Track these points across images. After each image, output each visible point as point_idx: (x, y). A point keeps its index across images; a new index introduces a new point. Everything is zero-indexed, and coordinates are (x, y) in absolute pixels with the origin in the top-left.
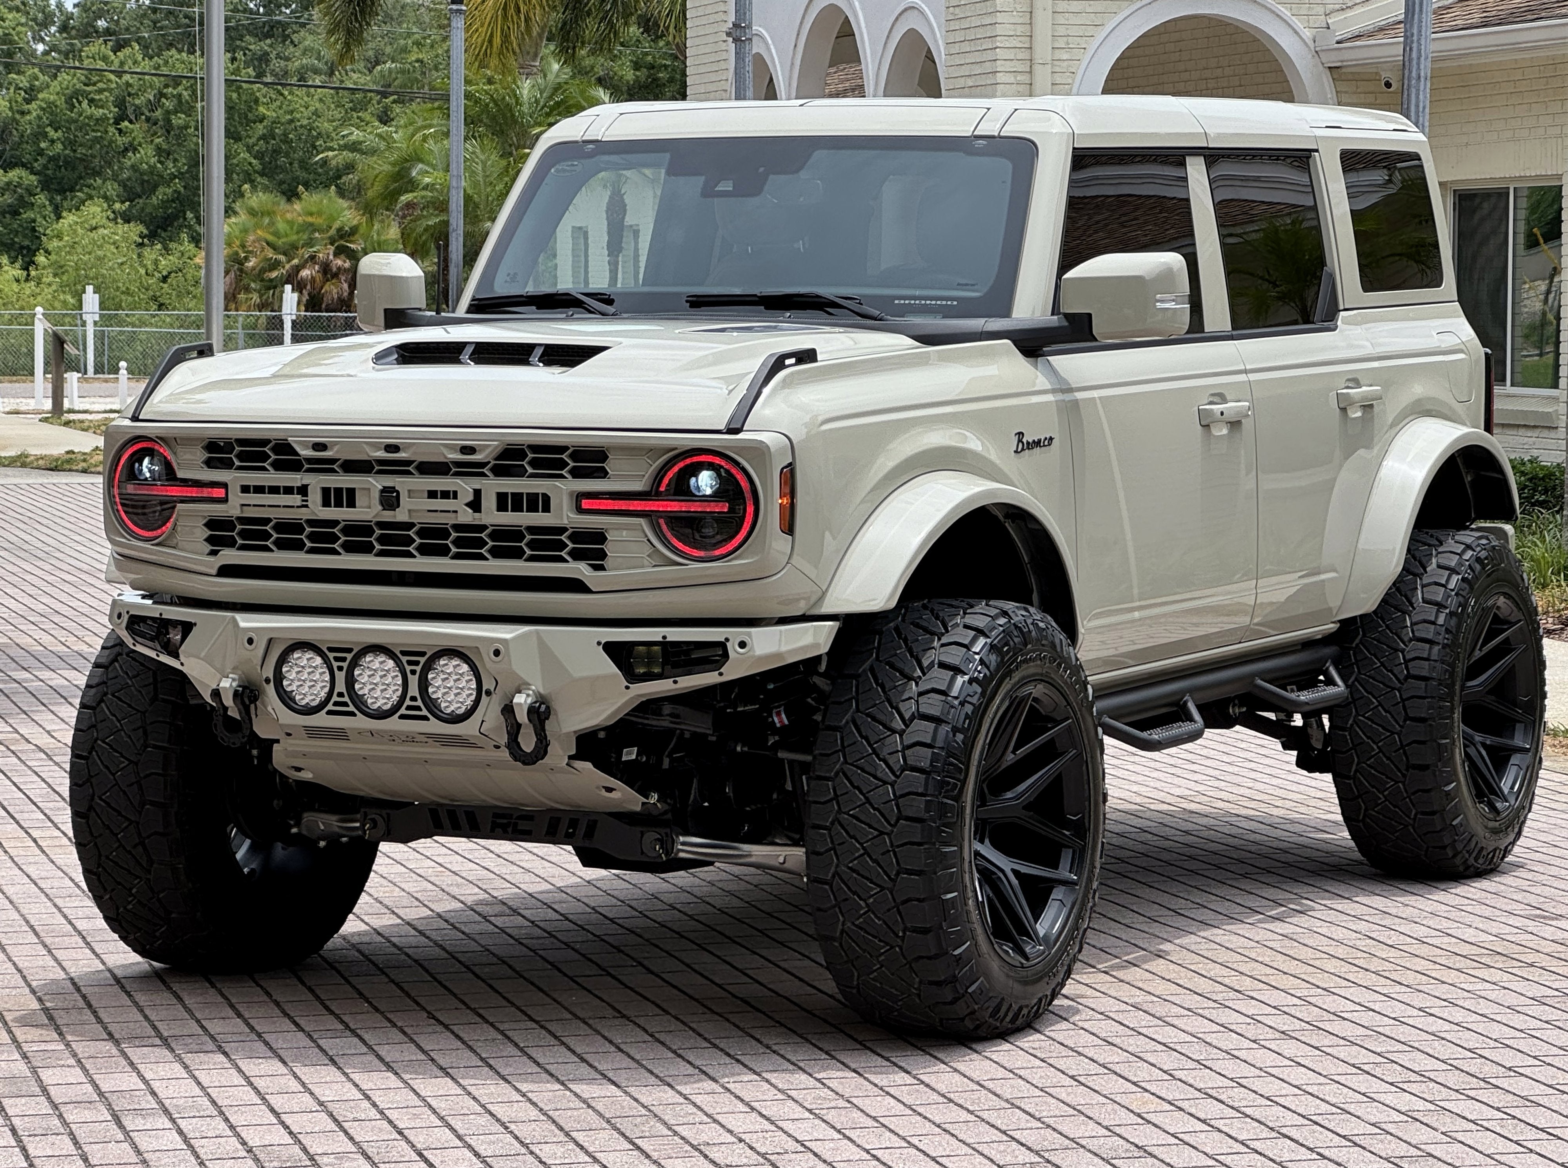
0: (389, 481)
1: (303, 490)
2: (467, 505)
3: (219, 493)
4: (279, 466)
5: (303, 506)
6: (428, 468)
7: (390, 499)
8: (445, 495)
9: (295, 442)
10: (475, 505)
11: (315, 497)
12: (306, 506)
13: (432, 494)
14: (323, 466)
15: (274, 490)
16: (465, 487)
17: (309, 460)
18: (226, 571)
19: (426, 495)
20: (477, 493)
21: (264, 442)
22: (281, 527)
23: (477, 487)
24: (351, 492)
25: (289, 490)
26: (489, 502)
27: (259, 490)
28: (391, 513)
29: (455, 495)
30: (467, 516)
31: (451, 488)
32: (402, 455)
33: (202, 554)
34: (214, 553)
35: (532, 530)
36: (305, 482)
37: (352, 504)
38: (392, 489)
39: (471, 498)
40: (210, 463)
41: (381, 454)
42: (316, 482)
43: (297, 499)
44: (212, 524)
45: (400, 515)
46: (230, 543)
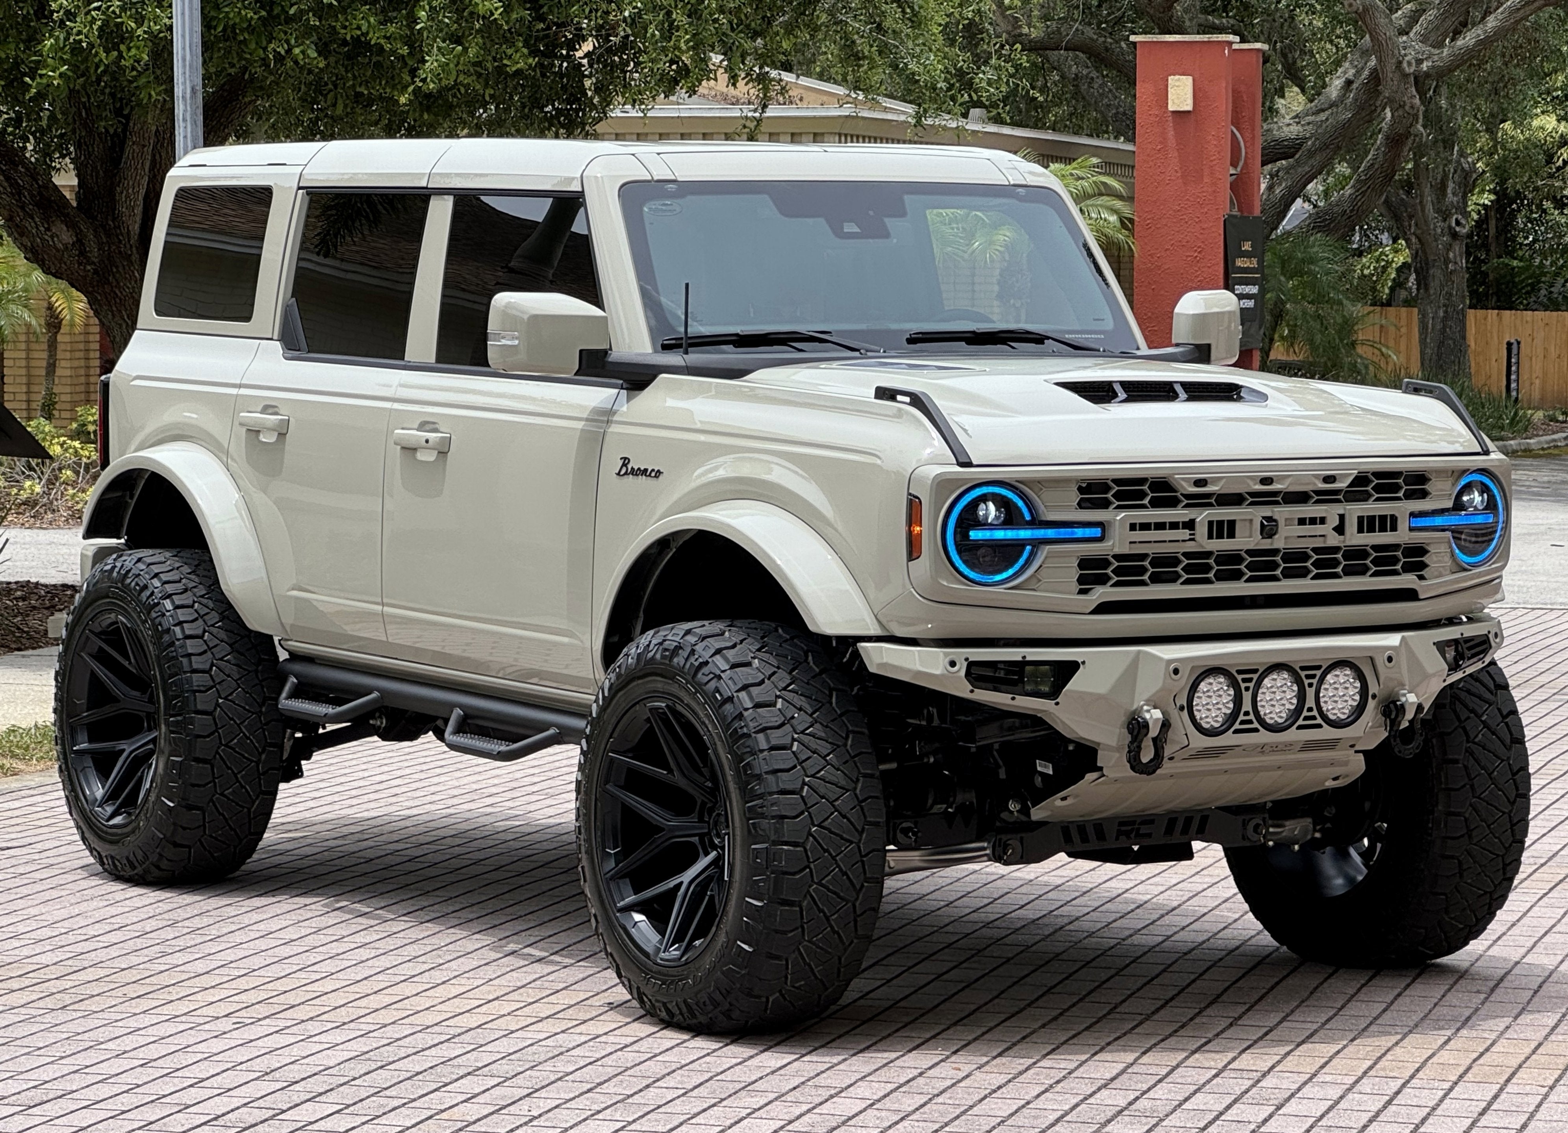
0: (1267, 511)
1: (1190, 525)
2: (1334, 529)
3: (1096, 532)
4: (1156, 503)
5: (1190, 540)
6: (1301, 498)
7: (1269, 528)
8: (1313, 521)
9: (1183, 479)
10: (1340, 529)
11: (1202, 530)
12: (1193, 540)
13: (1302, 522)
14: (1199, 501)
15: (1160, 526)
16: (1331, 512)
17: (1188, 496)
18: (1104, 608)
19: (1296, 522)
20: (1342, 517)
21: (1142, 481)
22: (1158, 561)
23: (1341, 512)
24: (1232, 524)
25: (1174, 526)
26: (1351, 526)
27: (1145, 527)
28: (1269, 540)
29: (1323, 521)
30: (1334, 540)
31: (1318, 515)
32: (1276, 487)
33: (1070, 593)
34: (1082, 592)
35: (1376, 548)
36: (1192, 517)
37: (1232, 535)
38: (1269, 519)
39: (1337, 523)
40: (1082, 505)
41: (1259, 487)
42: (1202, 516)
43: (1185, 534)
44: (1084, 563)
45: (1278, 542)
46: (1102, 580)
